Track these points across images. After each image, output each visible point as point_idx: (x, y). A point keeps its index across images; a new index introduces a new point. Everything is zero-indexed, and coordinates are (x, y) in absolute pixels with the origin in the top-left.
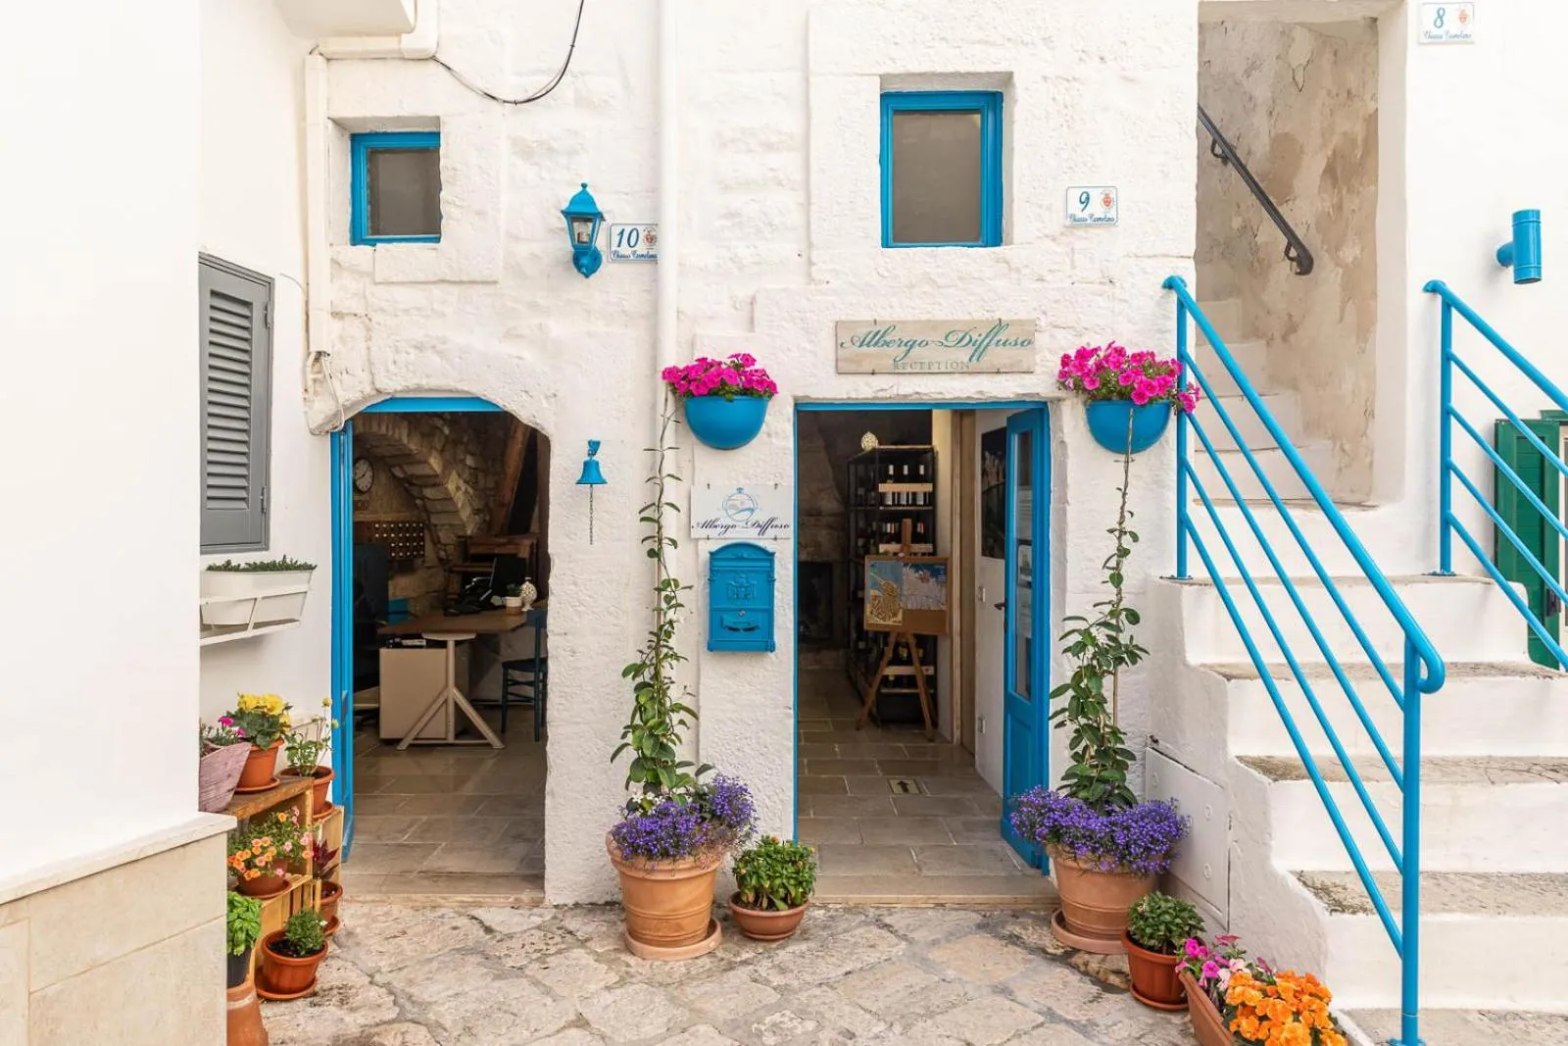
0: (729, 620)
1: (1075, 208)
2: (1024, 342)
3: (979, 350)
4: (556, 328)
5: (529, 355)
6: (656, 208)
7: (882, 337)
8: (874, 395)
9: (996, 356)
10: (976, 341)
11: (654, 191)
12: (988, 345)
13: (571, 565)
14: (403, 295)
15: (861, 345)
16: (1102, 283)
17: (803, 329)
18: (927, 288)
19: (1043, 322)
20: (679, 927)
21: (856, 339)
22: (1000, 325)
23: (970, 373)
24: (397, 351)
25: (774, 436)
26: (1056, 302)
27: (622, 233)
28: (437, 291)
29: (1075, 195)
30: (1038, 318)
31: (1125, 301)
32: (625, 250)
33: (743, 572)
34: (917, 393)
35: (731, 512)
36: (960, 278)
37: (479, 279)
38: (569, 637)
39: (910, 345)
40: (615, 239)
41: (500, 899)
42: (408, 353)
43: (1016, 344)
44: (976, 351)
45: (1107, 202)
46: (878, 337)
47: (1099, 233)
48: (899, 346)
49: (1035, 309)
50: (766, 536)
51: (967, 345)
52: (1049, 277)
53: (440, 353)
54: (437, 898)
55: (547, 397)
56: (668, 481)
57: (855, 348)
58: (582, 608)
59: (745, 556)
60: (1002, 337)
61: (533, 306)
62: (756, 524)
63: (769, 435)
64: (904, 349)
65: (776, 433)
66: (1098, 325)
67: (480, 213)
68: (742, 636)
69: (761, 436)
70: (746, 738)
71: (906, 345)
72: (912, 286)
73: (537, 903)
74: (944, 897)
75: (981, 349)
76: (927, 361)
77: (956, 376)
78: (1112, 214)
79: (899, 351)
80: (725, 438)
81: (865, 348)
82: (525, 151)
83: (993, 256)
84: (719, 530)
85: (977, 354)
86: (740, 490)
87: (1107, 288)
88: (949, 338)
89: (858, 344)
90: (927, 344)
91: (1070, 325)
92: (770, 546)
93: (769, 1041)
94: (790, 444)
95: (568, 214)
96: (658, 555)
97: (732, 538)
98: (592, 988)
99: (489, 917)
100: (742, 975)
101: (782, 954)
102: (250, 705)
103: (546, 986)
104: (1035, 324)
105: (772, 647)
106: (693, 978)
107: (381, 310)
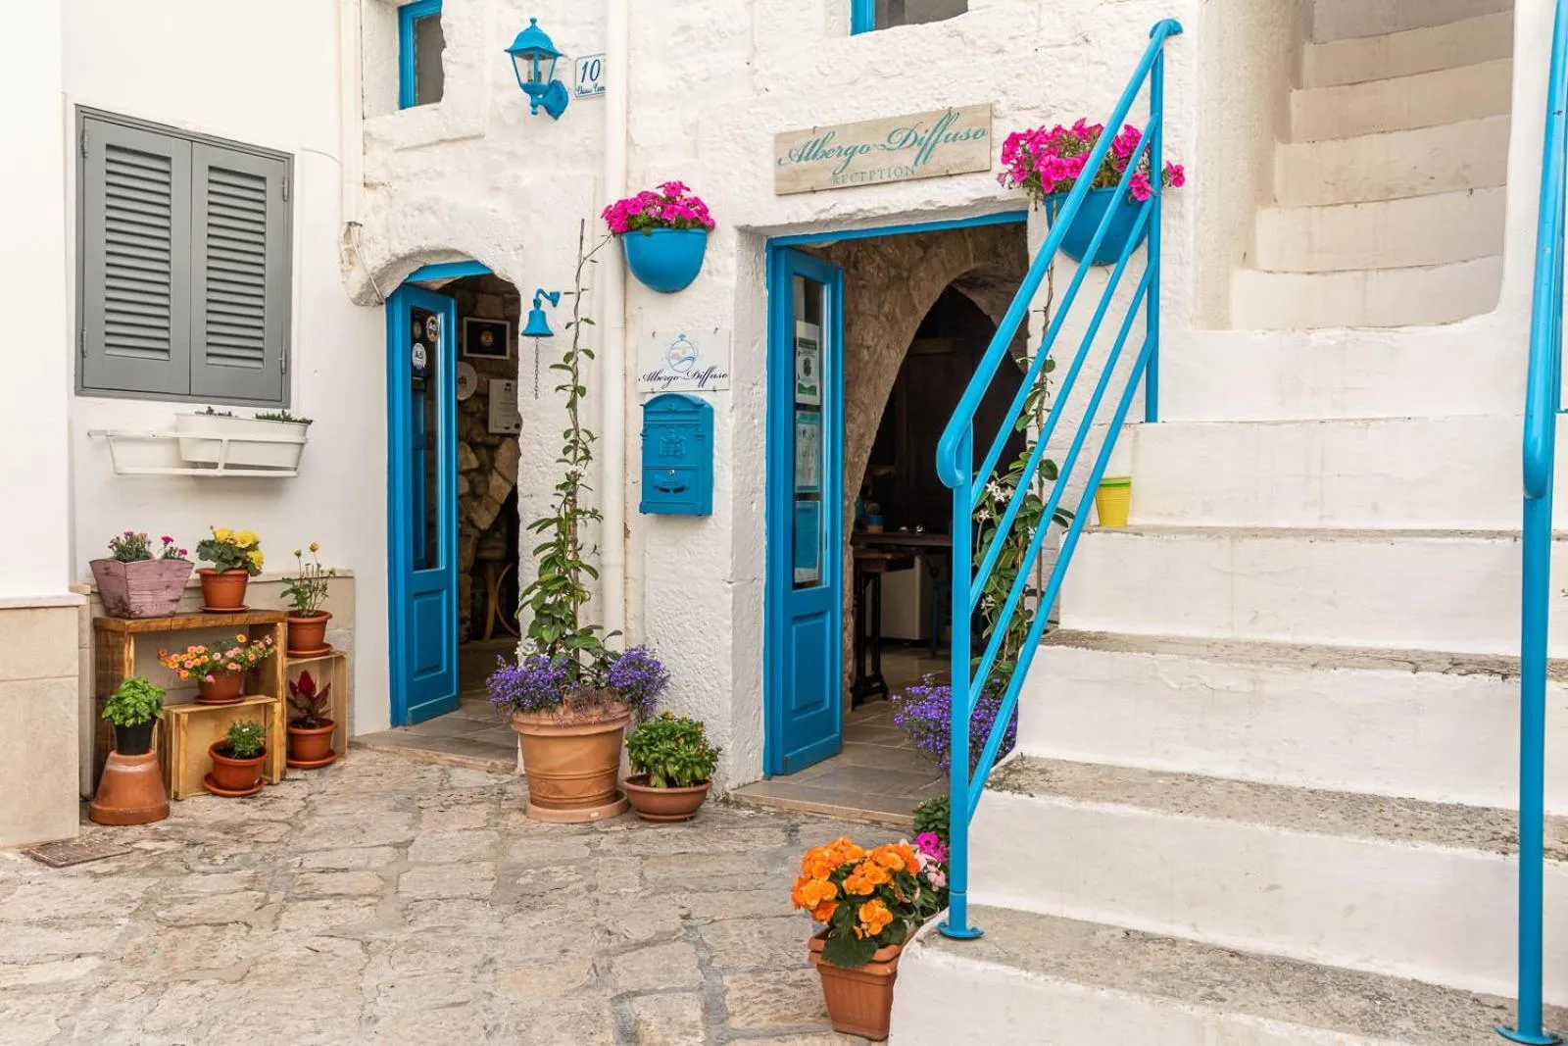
0: (661, 480)
2: (977, 133)
3: (926, 150)
4: (529, 177)
5: (503, 207)
7: (821, 146)
8: (815, 218)
9: (947, 154)
10: (922, 139)
12: (936, 141)
13: (537, 424)
14: (415, 160)
15: (799, 160)
16: (1075, 44)
17: (744, 148)
18: (872, 81)
19: (1002, 107)
21: (794, 152)
22: (950, 115)
23: (919, 179)
24: (405, 216)
25: (714, 273)
26: (1018, 76)
27: (585, 67)
28: (438, 151)
30: (997, 101)
31: (1104, 63)
32: (588, 84)
33: (672, 426)
34: (861, 210)
35: (673, 362)
36: (908, 64)
37: (467, 135)
38: (535, 499)
39: (851, 152)
40: (580, 73)
42: (413, 216)
43: (968, 137)
44: (922, 151)
46: (816, 147)
48: (839, 155)
49: (993, 89)
50: (705, 387)
51: (912, 145)
52: (1009, 46)
53: (434, 213)
54: (434, 756)
55: (516, 249)
56: (583, 325)
57: (794, 164)
58: (545, 469)
59: (674, 408)
60: (951, 130)
61: (512, 155)
62: (697, 375)
63: (710, 273)
64: (844, 158)
65: (717, 271)
66: (1068, 100)
67: (470, 66)
68: (671, 497)
70: (687, 613)
71: (846, 154)
72: (855, 82)
73: (504, 770)
75: (929, 146)
76: (868, 170)
77: (902, 185)
79: (836, 162)
80: (671, 279)
81: (803, 162)
83: (944, 30)
84: (663, 382)
85: (923, 156)
86: (682, 337)
87: (1083, 49)
88: (892, 140)
89: (796, 158)
90: (868, 149)
91: (1034, 104)
92: (707, 398)
93: (522, 881)
94: (732, 282)
95: (513, 52)
96: (572, 405)
97: (674, 388)
98: (452, 827)
99: (459, 775)
100: (586, 839)
101: (650, 832)
102: (222, 536)
103: (420, 821)
104: (991, 108)
105: (710, 513)
106: (543, 835)
107: (399, 177)
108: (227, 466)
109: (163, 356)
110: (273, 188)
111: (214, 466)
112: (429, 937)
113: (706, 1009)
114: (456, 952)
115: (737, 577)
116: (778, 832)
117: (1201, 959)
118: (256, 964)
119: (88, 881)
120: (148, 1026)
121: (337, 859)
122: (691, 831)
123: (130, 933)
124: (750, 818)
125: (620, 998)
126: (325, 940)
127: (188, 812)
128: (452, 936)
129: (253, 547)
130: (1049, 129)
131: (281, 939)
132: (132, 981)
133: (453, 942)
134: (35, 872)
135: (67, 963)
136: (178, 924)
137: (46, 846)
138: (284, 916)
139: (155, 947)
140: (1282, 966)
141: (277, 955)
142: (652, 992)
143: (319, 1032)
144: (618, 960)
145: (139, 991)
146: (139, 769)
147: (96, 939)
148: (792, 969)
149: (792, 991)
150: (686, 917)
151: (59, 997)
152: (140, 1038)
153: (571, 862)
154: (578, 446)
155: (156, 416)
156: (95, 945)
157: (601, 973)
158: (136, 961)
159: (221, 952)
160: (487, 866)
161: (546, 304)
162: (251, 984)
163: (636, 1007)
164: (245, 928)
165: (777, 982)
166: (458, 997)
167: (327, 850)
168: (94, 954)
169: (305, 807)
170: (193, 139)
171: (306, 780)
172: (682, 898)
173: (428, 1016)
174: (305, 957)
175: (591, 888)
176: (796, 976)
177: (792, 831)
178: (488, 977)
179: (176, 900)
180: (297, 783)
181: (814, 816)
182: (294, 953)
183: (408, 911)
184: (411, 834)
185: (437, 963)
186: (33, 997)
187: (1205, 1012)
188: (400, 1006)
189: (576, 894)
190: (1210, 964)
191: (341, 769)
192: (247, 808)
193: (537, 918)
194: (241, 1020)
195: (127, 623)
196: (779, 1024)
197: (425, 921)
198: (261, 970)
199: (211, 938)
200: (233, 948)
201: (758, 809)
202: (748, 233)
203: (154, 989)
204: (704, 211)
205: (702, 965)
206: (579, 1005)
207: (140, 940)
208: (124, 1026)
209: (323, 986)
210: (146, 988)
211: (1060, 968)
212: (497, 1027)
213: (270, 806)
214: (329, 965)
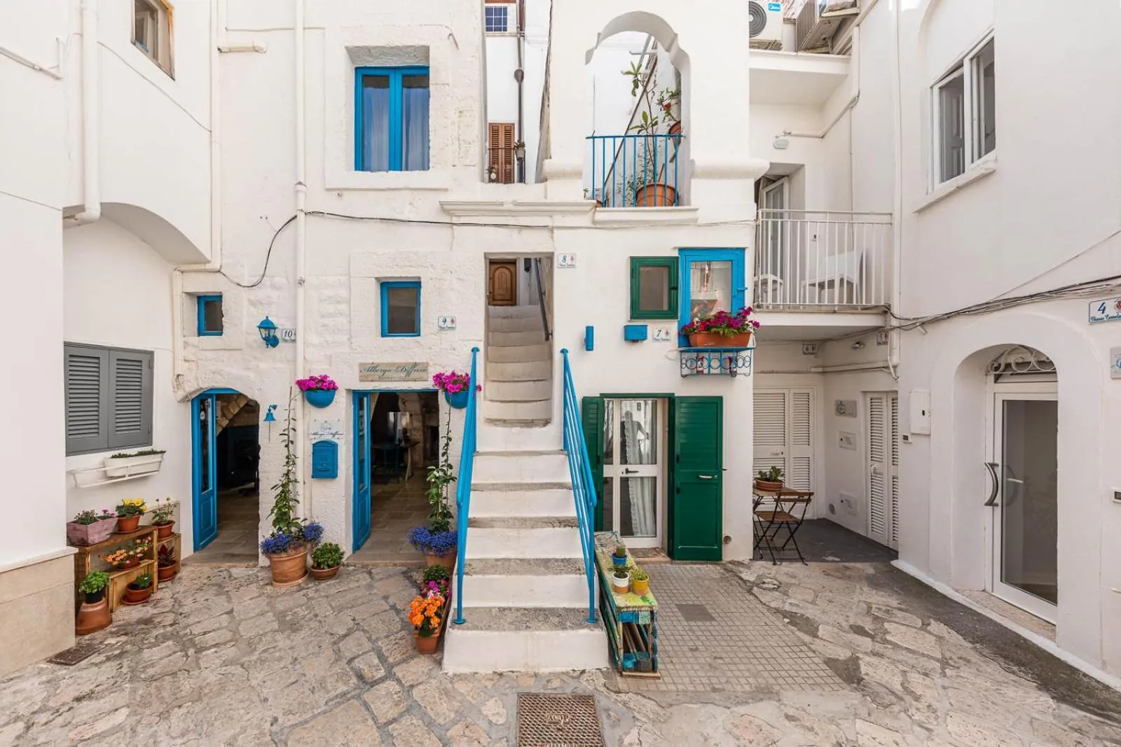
0: (319, 467)
1: (442, 324)
2: (424, 370)
3: (408, 374)
4: (262, 366)
5: (252, 375)
6: (295, 324)
7: (375, 368)
9: (414, 375)
10: (407, 370)
11: (295, 318)
12: (411, 371)
14: (208, 354)
16: (451, 350)
17: (349, 366)
18: (391, 352)
19: (431, 363)
20: (286, 577)
21: (366, 369)
22: (415, 364)
23: (406, 381)
24: (206, 374)
25: (338, 403)
26: (435, 356)
27: (285, 332)
28: (222, 353)
29: (441, 319)
30: (429, 362)
31: (459, 356)
32: (287, 338)
35: (322, 430)
37: (235, 348)
39: (385, 371)
40: (283, 334)
41: (242, 564)
42: (209, 374)
43: (421, 371)
45: (452, 321)
46: (373, 368)
47: (449, 332)
48: (381, 371)
49: (428, 359)
50: (334, 438)
51: (404, 371)
52: (434, 348)
53: (221, 375)
54: (220, 565)
55: (257, 390)
60: (417, 368)
61: (255, 358)
62: (331, 435)
63: (336, 403)
64: (382, 373)
66: (450, 365)
67: (236, 326)
68: (323, 473)
69: (334, 403)
71: (383, 371)
72: (386, 351)
73: (255, 566)
74: (397, 562)
75: (409, 372)
76: (391, 376)
77: (400, 382)
78: (454, 326)
79: (379, 373)
80: (322, 404)
81: (369, 372)
82: (252, 303)
83: (414, 340)
84: (319, 437)
86: (326, 422)
88: (398, 369)
89: (367, 371)
90: (391, 371)
91: (441, 365)
92: (336, 441)
93: (288, 618)
94: (344, 405)
95: (260, 327)
96: (287, 446)
97: (323, 438)
98: (246, 599)
99: (235, 571)
100: (302, 593)
101: (323, 585)
102: (127, 503)
103: (231, 598)
104: (427, 364)
105: (337, 476)
106: (284, 594)
107: (202, 359)
108: (130, 475)
109: (96, 435)
110: (145, 365)
111: (124, 476)
112: (266, 655)
113: (379, 658)
114: (280, 659)
115: (347, 494)
116: (365, 574)
117: (519, 614)
118: (201, 689)
119: (95, 669)
120: (173, 735)
121: (207, 625)
122: (337, 581)
123: (134, 691)
124: (354, 570)
125: (350, 661)
126: (224, 668)
127: (121, 618)
128: (274, 652)
129: (143, 504)
130: (449, 373)
131: (205, 673)
132: (151, 715)
133: (277, 654)
134: (63, 671)
135: (112, 716)
136: (153, 679)
137: (60, 655)
138: (200, 662)
139: (150, 694)
140: (538, 611)
141: (208, 681)
142: (359, 656)
143: (248, 713)
144: (340, 645)
145: (158, 719)
146: (99, 608)
147: (120, 698)
148: (397, 633)
149: (400, 642)
150: (354, 620)
151: (121, 734)
152: (173, 742)
153: (302, 605)
154: (290, 460)
155: (94, 459)
156: (120, 703)
157: (338, 652)
158: (145, 703)
159: (182, 688)
160: (270, 614)
161: (272, 411)
162: (206, 700)
163: (356, 663)
164: (186, 673)
165: (395, 639)
166: (292, 680)
167: (199, 622)
168: (123, 707)
169: (175, 601)
170: (110, 349)
171: (167, 587)
172: (349, 612)
173: (286, 691)
174: (221, 679)
175: (316, 616)
176: (399, 635)
177: (370, 573)
178: (298, 666)
179: (146, 667)
180: (164, 590)
181: (375, 566)
182: (215, 679)
183: (251, 645)
184: (231, 606)
185: (277, 666)
186: (108, 738)
187: (527, 633)
188: (273, 690)
189: (311, 619)
190: (524, 614)
191: (180, 578)
192: (148, 608)
193: (302, 634)
194: (213, 718)
195: (87, 548)
196: (404, 656)
197: (261, 648)
198: (206, 691)
199: (174, 682)
200: (187, 685)
201: (355, 566)
202: (348, 391)
203: (164, 715)
204: (334, 383)
205: (369, 639)
206: (337, 669)
207: (140, 692)
208: (162, 738)
209: (237, 691)
210: (160, 716)
211: (489, 628)
212: (314, 688)
213: (158, 605)
214: (233, 679)
